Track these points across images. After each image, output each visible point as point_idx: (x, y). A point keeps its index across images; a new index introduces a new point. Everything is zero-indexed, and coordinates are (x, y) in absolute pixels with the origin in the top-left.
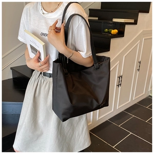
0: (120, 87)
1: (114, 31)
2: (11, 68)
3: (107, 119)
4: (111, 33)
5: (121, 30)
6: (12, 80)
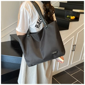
0: (74, 52)
1: (73, 18)
2: (10, 35)
3: (64, 70)
4: (70, 19)
5: (77, 17)
6: (10, 42)
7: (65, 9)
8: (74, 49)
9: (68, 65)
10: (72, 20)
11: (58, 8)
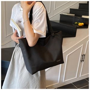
1: (81, 24)
7: (75, 16)
8: (83, 60)
9: (76, 77)
10: (80, 26)
11: (67, 14)
